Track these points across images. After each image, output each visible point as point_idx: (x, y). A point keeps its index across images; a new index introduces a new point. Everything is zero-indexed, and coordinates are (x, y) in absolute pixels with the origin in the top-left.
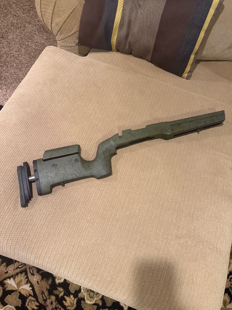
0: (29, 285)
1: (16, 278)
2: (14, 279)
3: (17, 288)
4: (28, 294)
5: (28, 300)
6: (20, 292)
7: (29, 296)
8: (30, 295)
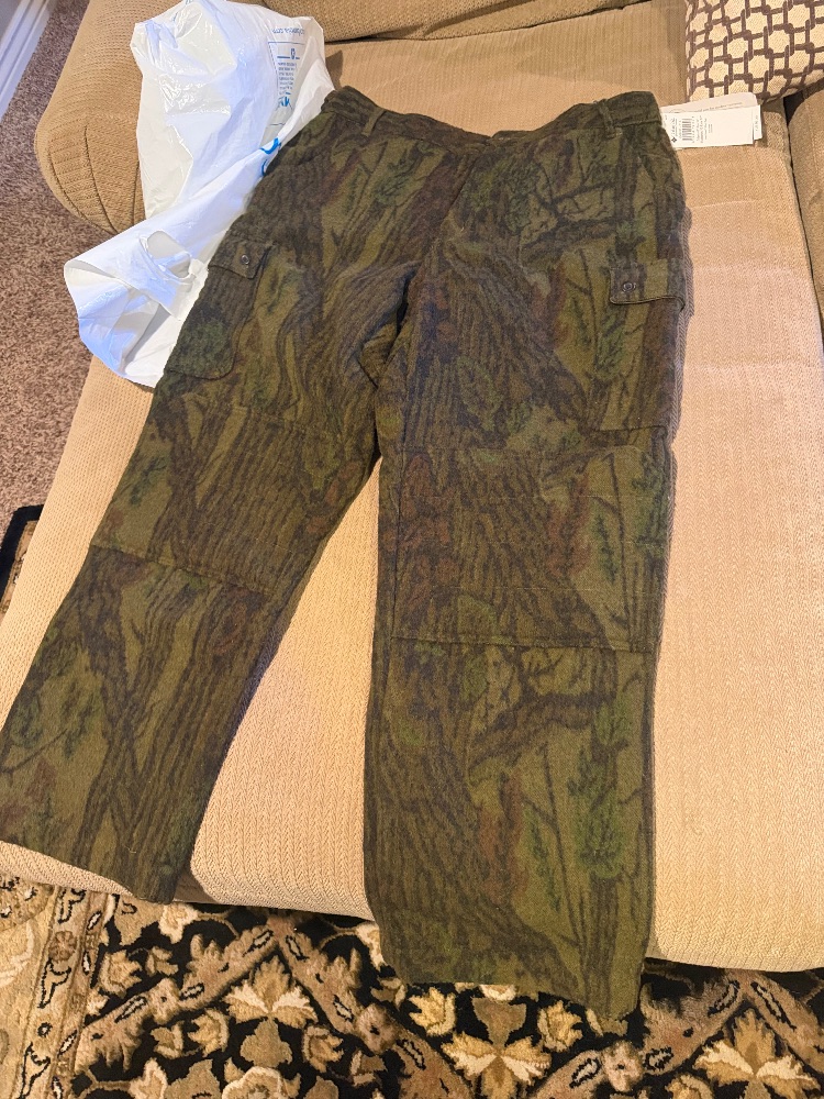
0: (298, 990)
1: (257, 980)
2: (252, 983)
3: (266, 1011)
4: (302, 1021)
5: (306, 1039)
6: (276, 1020)
7: (306, 1028)
8: (309, 1022)
